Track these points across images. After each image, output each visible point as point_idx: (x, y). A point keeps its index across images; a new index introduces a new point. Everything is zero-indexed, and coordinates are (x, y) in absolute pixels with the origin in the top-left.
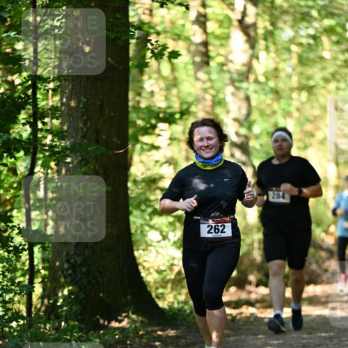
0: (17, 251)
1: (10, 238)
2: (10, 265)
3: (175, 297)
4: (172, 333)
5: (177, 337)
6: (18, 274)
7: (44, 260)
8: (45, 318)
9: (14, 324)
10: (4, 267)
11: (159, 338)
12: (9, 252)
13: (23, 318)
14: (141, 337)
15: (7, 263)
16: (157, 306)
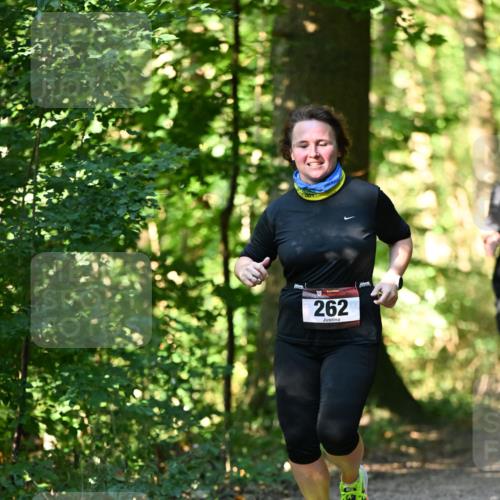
0: (210, 318)
1: (200, 299)
2: (201, 337)
3: (438, 385)
4: (433, 436)
5: (439, 443)
6: (212, 350)
7: (249, 330)
8: (250, 413)
9: (205, 422)
10: (192, 340)
11: (414, 443)
12: (199, 319)
13: (218, 414)
14: (389, 441)
15: (196, 334)
16: (409, 396)
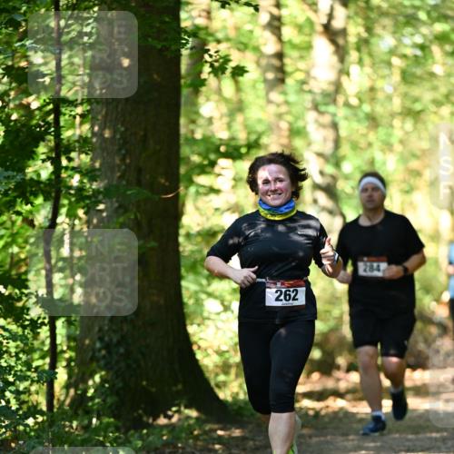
0: (35, 325)
1: (26, 309)
2: (26, 344)
4: (237, 433)
5: (243, 439)
6: (36, 356)
7: (69, 338)
8: (70, 413)
9: (30, 421)
10: (17, 347)
11: (220, 440)
12: (24, 327)
13: (42, 413)
14: (196, 438)
15: (21, 341)
16: (217, 397)
